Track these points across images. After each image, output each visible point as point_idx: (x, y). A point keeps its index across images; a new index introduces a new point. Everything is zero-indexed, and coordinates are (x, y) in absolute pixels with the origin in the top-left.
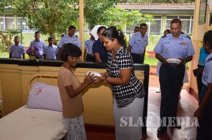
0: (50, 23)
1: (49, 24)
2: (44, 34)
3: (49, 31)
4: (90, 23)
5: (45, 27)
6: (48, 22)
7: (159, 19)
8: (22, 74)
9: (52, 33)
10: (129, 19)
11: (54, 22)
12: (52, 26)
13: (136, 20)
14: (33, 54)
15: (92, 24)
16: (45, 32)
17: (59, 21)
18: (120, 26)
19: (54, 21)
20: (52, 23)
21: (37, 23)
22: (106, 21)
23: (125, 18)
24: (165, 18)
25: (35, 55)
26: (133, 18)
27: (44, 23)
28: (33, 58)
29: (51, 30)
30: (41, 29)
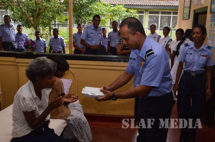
0: (35, 16)
1: (34, 18)
2: (28, 27)
3: (34, 24)
4: (76, 17)
5: (30, 20)
6: (33, 15)
7: (141, 14)
8: (19, 67)
9: (37, 27)
10: (113, 13)
11: (39, 16)
12: (37, 20)
13: (120, 15)
14: (30, 47)
15: (78, 18)
16: (29, 26)
17: (44, 14)
18: (105, 20)
19: (39, 14)
20: (37, 16)
21: (21, 16)
22: (92, 15)
23: (110, 13)
24: (147, 13)
25: (32, 48)
26: (118, 13)
27: (28, 16)
28: (30, 50)
29: (36, 24)
30: (25, 22)
